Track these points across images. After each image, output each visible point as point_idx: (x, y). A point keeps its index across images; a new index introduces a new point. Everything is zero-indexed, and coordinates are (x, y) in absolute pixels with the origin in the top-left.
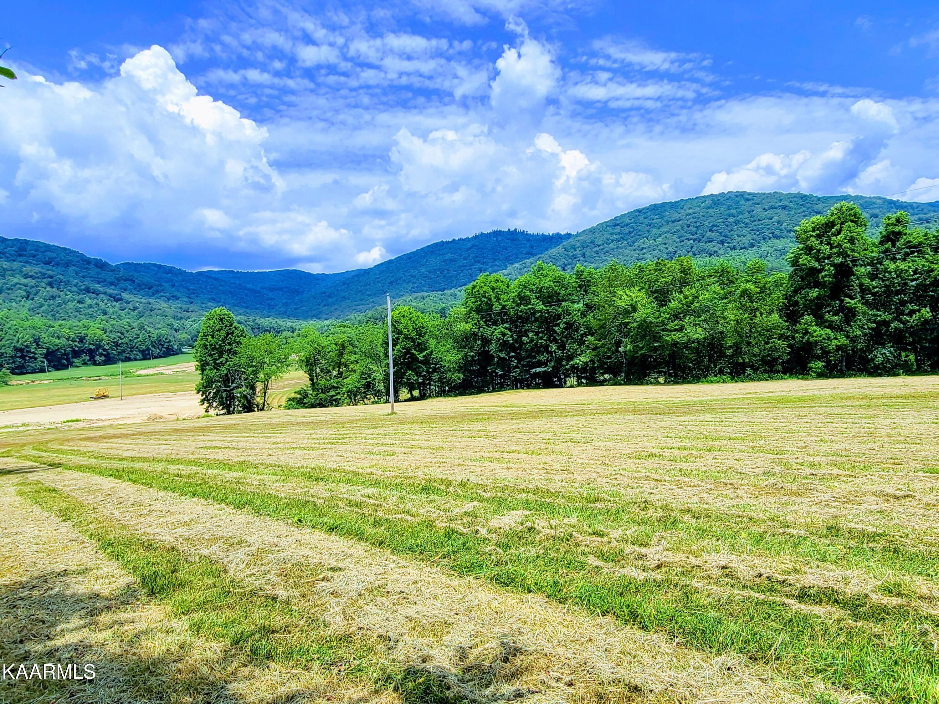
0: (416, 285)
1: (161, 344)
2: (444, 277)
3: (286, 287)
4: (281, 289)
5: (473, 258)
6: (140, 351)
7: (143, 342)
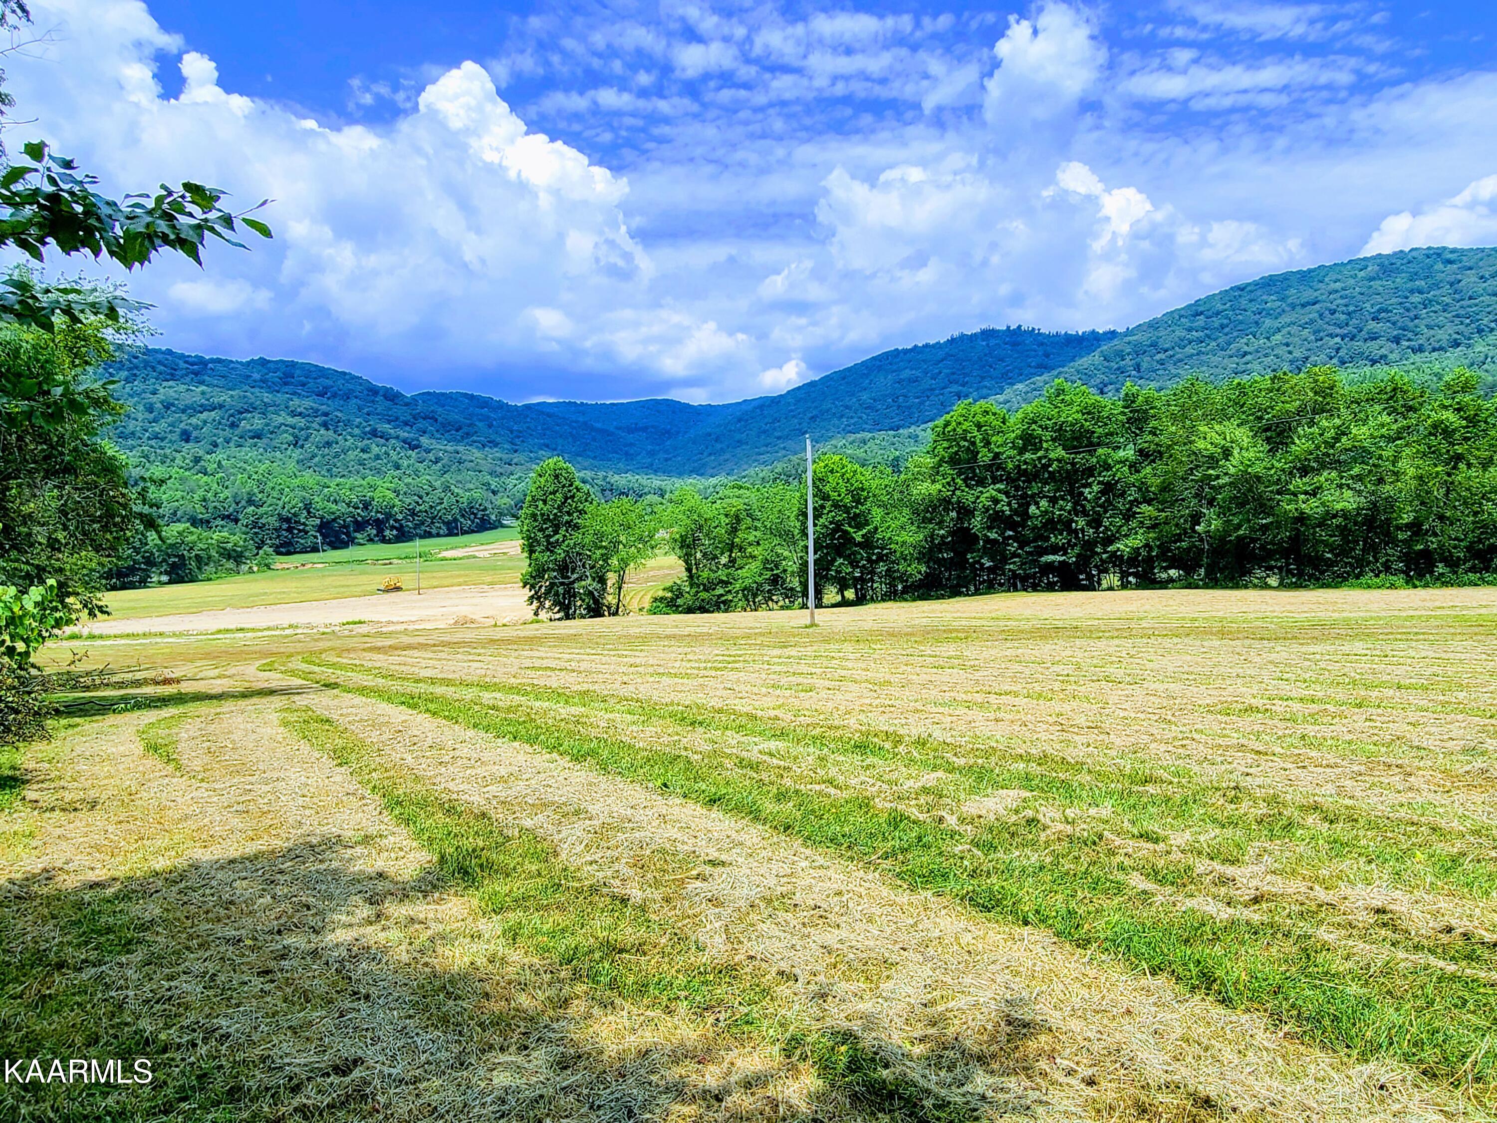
0: (852, 421)
1: (473, 513)
2: (899, 407)
3: (653, 427)
4: (644, 429)
5: (948, 375)
6: (444, 522)
7: (448, 510)
